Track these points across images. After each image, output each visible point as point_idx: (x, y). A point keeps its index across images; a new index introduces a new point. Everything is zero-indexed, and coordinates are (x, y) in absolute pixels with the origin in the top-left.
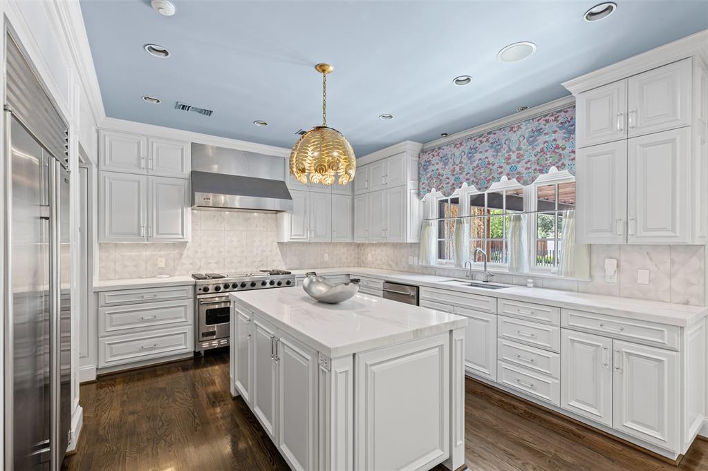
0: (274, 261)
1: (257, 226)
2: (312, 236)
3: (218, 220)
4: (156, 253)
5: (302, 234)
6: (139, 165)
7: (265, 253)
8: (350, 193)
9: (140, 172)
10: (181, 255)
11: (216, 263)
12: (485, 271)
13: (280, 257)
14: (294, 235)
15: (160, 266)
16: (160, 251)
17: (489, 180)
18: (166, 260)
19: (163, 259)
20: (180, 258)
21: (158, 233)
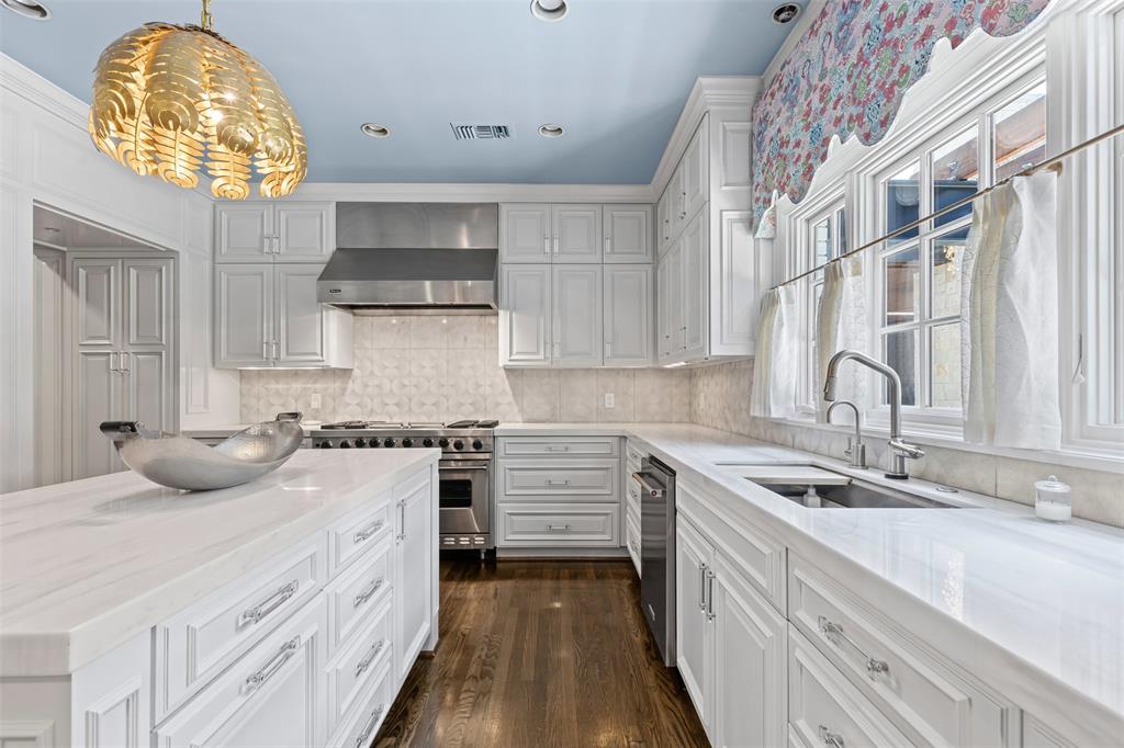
0: (498, 404)
1: (466, 339)
2: (557, 354)
3: (399, 331)
4: (309, 386)
5: (535, 350)
6: (261, 250)
7: (481, 390)
8: (649, 258)
9: (265, 259)
10: (344, 390)
11: (397, 405)
12: (894, 437)
13: (510, 398)
14: (518, 353)
15: (313, 406)
16: (315, 382)
17: (894, 83)
18: (323, 397)
19: (319, 396)
20: (343, 394)
21: (288, 354)
